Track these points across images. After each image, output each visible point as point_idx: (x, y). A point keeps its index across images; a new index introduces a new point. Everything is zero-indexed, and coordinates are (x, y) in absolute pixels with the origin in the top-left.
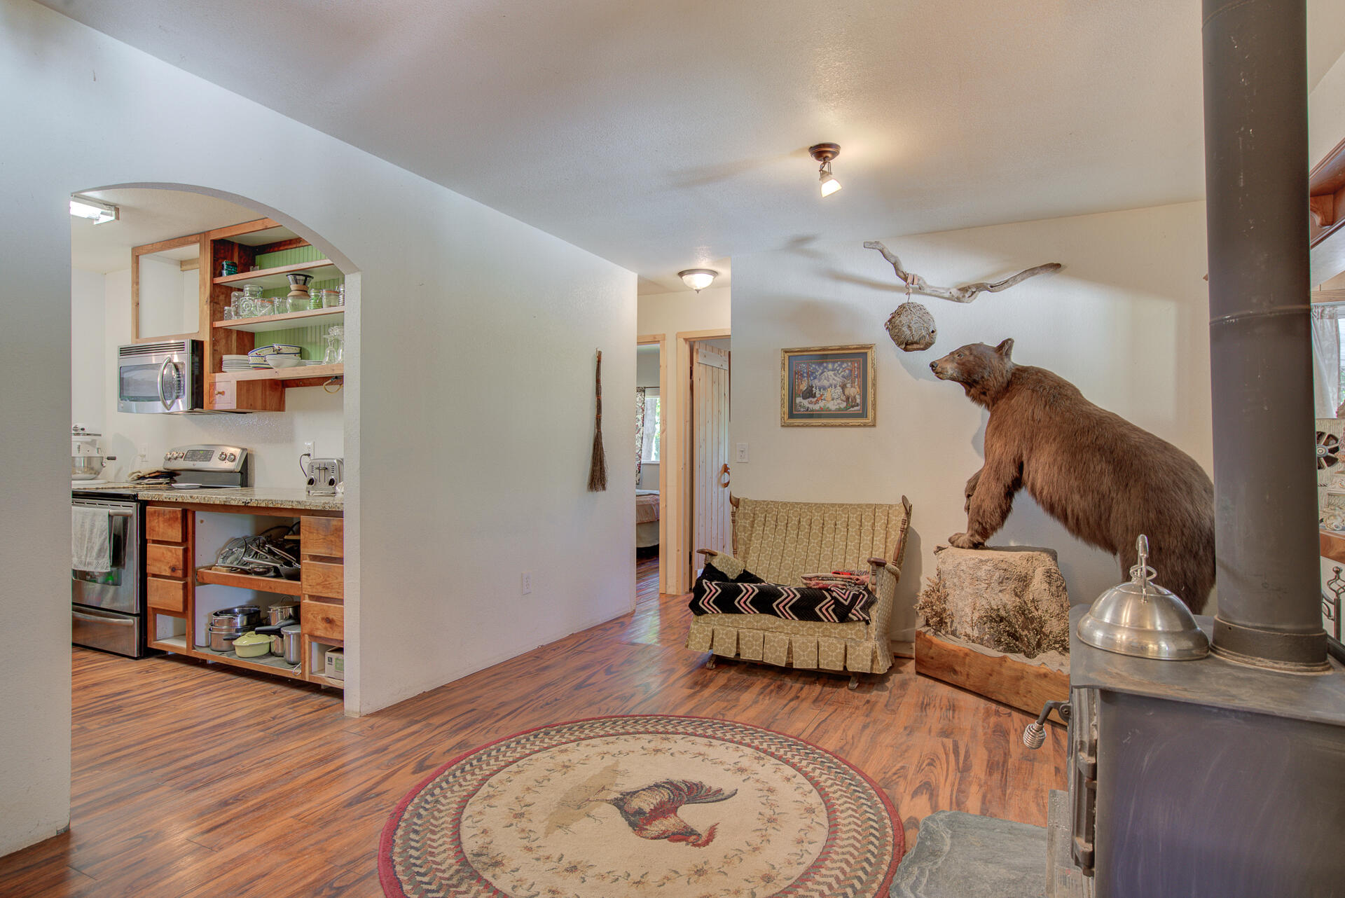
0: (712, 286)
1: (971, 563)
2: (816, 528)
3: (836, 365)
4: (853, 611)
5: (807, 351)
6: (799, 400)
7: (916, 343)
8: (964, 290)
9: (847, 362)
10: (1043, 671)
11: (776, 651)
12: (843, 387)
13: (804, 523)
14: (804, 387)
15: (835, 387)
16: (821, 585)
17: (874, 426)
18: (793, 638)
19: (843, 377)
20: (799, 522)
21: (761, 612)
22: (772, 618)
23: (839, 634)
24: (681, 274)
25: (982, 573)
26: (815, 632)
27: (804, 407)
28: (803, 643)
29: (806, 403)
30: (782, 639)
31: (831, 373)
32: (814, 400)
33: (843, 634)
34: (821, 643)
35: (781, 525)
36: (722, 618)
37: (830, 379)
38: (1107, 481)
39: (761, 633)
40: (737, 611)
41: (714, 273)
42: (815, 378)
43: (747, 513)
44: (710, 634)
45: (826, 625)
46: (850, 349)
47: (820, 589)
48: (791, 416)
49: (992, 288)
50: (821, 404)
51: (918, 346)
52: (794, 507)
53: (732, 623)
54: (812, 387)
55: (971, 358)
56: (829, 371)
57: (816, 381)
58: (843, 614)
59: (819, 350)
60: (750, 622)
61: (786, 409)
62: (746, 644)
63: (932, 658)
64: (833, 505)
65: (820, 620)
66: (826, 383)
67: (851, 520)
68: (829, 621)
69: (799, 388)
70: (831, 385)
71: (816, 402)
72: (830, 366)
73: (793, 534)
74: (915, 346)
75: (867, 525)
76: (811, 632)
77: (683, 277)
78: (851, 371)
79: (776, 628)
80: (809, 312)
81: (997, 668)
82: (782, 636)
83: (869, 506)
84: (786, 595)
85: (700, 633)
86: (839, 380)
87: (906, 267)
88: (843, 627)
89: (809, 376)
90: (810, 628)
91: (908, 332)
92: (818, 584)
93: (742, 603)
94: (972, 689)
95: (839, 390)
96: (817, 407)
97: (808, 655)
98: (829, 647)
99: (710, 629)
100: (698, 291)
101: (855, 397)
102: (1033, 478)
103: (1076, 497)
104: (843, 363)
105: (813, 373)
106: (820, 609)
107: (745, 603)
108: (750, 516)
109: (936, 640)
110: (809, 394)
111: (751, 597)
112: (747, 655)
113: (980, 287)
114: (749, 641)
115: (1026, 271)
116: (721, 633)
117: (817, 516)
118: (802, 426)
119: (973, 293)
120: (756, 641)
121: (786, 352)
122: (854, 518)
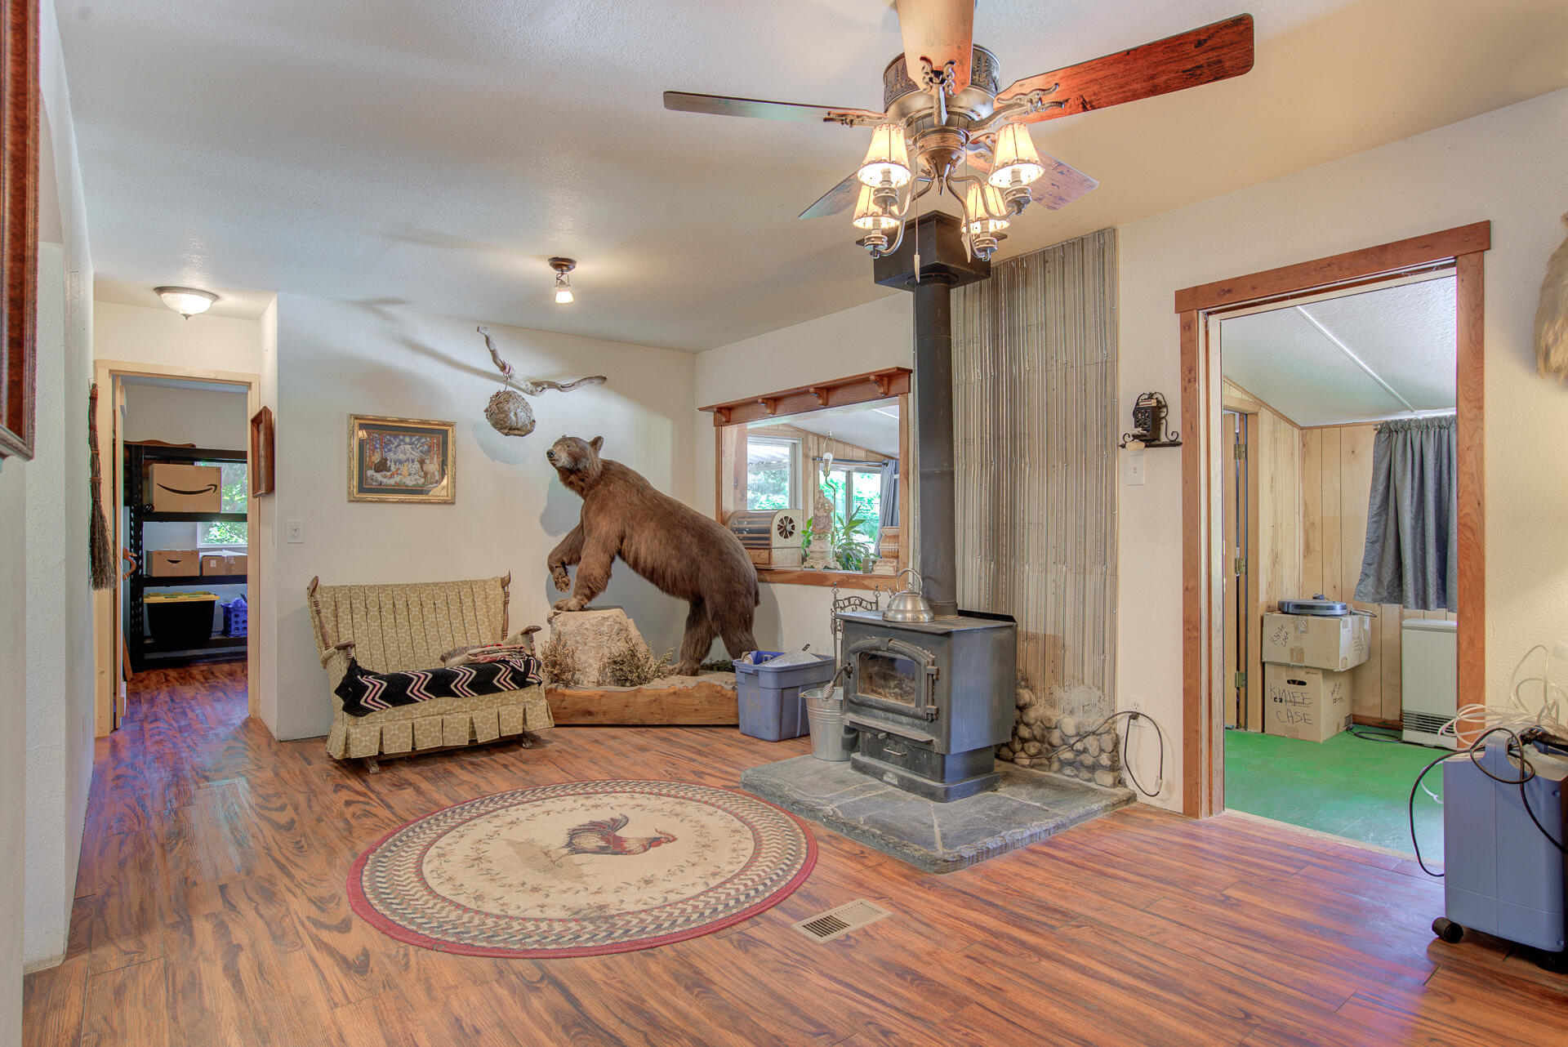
0: (211, 313)
1: (594, 622)
2: (415, 610)
3: (414, 439)
4: (530, 675)
5: (383, 421)
6: (370, 473)
7: (518, 429)
8: (537, 384)
9: (425, 437)
10: (672, 690)
11: (458, 731)
12: (422, 462)
13: (400, 605)
14: (376, 458)
15: (413, 462)
16: (488, 659)
17: (454, 503)
18: (474, 714)
19: (421, 451)
20: (394, 606)
21: (437, 696)
22: (450, 699)
23: (517, 700)
24: (161, 290)
25: (605, 629)
26: (494, 703)
27: (376, 481)
28: (484, 717)
29: (379, 476)
30: (462, 718)
31: (408, 447)
32: (389, 474)
33: (520, 699)
34: (502, 713)
35: (374, 611)
36: (390, 713)
37: (405, 451)
38: (695, 550)
39: (439, 718)
40: (412, 701)
41: (215, 297)
42: (390, 450)
43: (327, 601)
44: (378, 734)
45: (505, 695)
46: (431, 424)
47: (490, 662)
48: (361, 489)
49: (562, 388)
50: (397, 479)
51: (520, 432)
52: (385, 590)
53: (403, 715)
54: (386, 460)
55: (578, 450)
56: (406, 444)
57: (391, 454)
58: (521, 680)
59: (396, 422)
60: (425, 709)
61: (355, 482)
62: (422, 734)
63: (565, 708)
64: (428, 585)
65: (500, 690)
66: (402, 457)
67: (450, 598)
68: (509, 689)
69: (370, 459)
70: (408, 460)
71: (391, 477)
72: (407, 439)
73: (389, 619)
74: (516, 432)
75: (468, 602)
76: (490, 704)
77: (163, 295)
78: (430, 446)
79: (454, 709)
80: (381, 377)
81: (631, 700)
82: (462, 716)
83: (465, 583)
84: (462, 674)
85: (365, 736)
86: (417, 454)
87: (502, 357)
88: (521, 692)
89: (382, 448)
90: (489, 701)
91: (514, 418)
92: (486, 658)
93: (415, 691)
94: (608, 723)
95: (417, 465)
96: (392, 482)
97: (490, 727)
98: (509, 714)
99: (378, 728)
100: (187, 316)
101: (434, 474)
102: (637, 549)
103: (674, 562)
104: (421, 437)
105: (387, 445)
106: (498, 681)
107: (418, 690)
108: (331, 605)
109: (568, 691)
110: (382, 467)
111: (425, 683)
112: (424, 744)
113: (552, 385)
114: (425, 729)
115: (585, 379)
116: (391, 730)
117: (413, 598)
118: (376, 502)
119: (544, 388)
120: (434, 727)
121: (356, 418)
122: (452, 595)
